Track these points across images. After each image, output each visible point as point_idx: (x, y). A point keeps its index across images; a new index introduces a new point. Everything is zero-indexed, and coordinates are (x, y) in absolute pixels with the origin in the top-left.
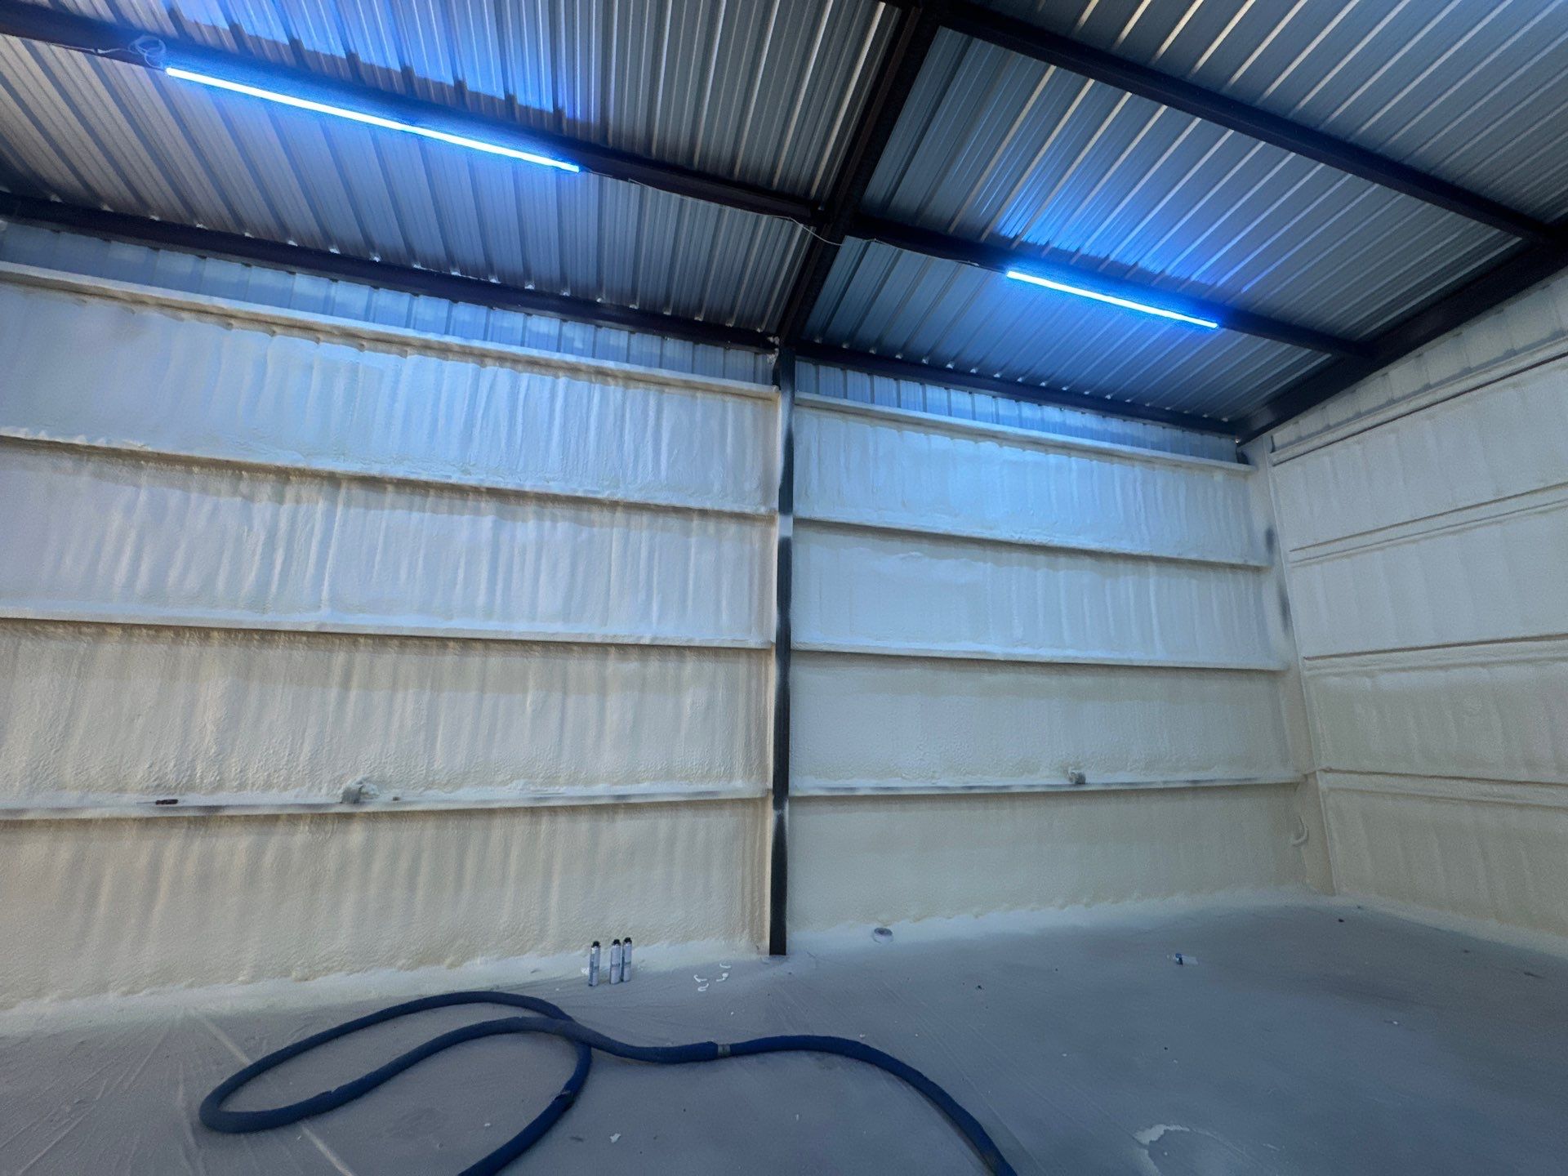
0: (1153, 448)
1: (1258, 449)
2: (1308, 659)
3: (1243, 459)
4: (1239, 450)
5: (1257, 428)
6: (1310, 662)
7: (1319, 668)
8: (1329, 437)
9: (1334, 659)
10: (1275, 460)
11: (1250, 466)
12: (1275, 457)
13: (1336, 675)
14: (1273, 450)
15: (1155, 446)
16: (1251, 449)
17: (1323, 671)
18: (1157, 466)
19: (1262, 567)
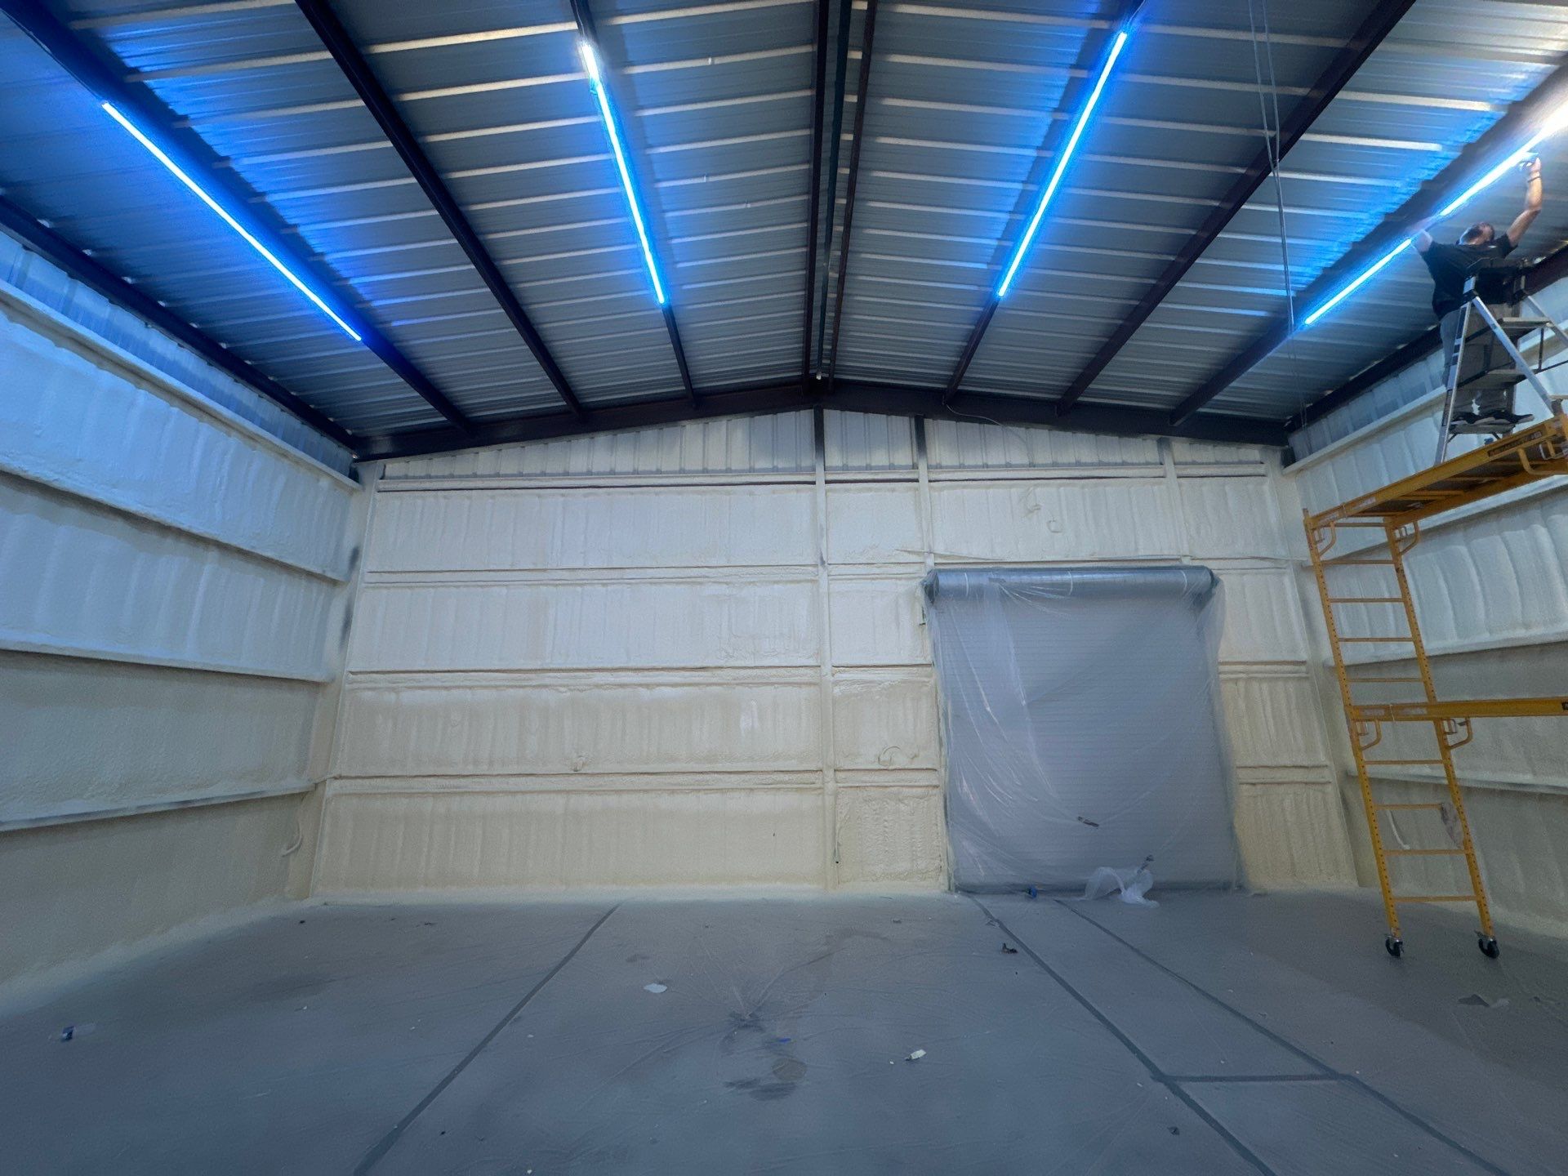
0: (261, 426)
1: (369, 471)
2: (352, 673)
3: (354, 475)
4: (353, 466)
5: (375, 453)
6: (354, 676)
7: (361, 682)
8: (427, 485)
9: (375, 675)
10: (381, 487)
11: (358, 484)
12: (382, 485)
13: (369, 689)
14: (382, 478)
15: (263, 425)
16: (364, 469)
17: (363, 685)
18: (258, 446)
19: (338, 581)
